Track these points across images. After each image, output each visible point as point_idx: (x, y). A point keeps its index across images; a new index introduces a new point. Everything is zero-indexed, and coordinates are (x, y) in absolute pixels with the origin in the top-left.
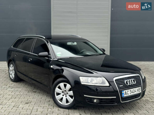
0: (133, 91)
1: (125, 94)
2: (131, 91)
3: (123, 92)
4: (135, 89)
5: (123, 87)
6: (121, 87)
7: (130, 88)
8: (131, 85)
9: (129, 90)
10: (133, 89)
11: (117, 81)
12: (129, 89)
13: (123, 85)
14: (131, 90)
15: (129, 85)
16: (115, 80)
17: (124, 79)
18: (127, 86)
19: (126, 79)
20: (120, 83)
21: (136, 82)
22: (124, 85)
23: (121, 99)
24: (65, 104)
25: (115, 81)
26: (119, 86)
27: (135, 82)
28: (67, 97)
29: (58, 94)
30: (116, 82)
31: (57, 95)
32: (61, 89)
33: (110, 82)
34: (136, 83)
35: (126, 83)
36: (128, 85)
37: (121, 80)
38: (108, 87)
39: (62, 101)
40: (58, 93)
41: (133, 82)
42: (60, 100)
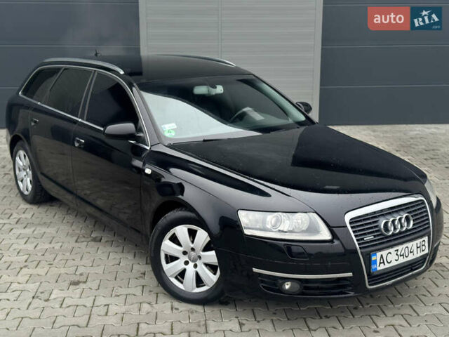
0: (403, 252)
1: (380, 263)
2: (399, 254)
3: (373, 258)
4: (409, 245)
5: (375, 240)
6: (368, 242)
7: (396, 242)
8: (400, 233)
9: (392, 250)
10: (405, 245)
11: (356, 222)
12: (392, 246)
13: (375, 236)
14: (400, 248)
15: (393, 235)
16: (351, 219)
17: (379, 216)
18: (387, 237)
19: (383, 215)
20: (364, 230)
21: (414, 221)
22: (378, 235)
23: (368, 279)
24: (193, 289)
25: (350, 223)
26: (363, 239)
27: (412, 223)
28: (197, 269)
29: (171, 259)
30: (352, 228)
31: (167, 262)
32: (179, 244)
33: (334, 229)
34: (414, 225)
35: (382, 227)
36: (390, 233)
37: (368, 219)
38: (328, 244)
39: (183, 278)
40: (170, 256)
41: (406, 224)
42: (176, 278)
